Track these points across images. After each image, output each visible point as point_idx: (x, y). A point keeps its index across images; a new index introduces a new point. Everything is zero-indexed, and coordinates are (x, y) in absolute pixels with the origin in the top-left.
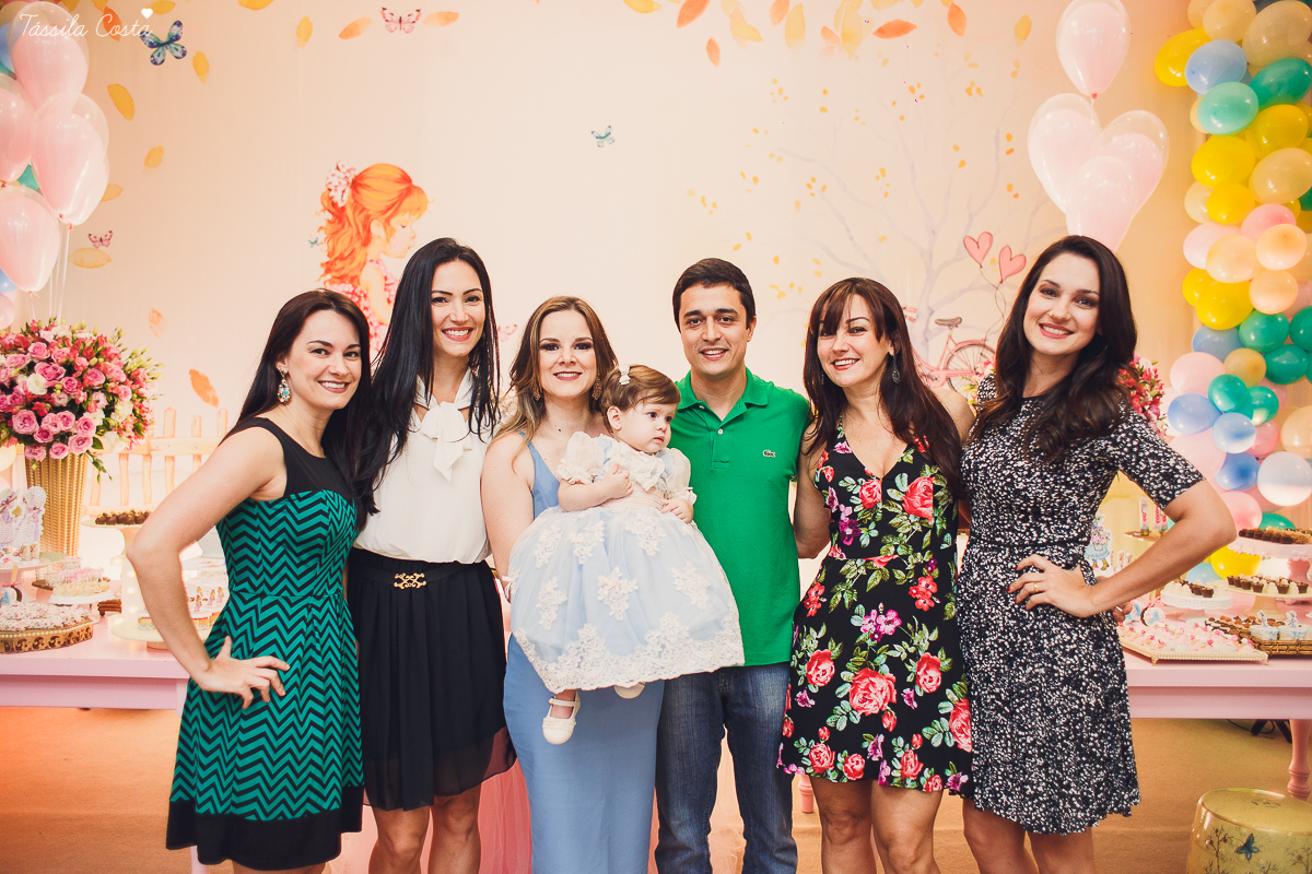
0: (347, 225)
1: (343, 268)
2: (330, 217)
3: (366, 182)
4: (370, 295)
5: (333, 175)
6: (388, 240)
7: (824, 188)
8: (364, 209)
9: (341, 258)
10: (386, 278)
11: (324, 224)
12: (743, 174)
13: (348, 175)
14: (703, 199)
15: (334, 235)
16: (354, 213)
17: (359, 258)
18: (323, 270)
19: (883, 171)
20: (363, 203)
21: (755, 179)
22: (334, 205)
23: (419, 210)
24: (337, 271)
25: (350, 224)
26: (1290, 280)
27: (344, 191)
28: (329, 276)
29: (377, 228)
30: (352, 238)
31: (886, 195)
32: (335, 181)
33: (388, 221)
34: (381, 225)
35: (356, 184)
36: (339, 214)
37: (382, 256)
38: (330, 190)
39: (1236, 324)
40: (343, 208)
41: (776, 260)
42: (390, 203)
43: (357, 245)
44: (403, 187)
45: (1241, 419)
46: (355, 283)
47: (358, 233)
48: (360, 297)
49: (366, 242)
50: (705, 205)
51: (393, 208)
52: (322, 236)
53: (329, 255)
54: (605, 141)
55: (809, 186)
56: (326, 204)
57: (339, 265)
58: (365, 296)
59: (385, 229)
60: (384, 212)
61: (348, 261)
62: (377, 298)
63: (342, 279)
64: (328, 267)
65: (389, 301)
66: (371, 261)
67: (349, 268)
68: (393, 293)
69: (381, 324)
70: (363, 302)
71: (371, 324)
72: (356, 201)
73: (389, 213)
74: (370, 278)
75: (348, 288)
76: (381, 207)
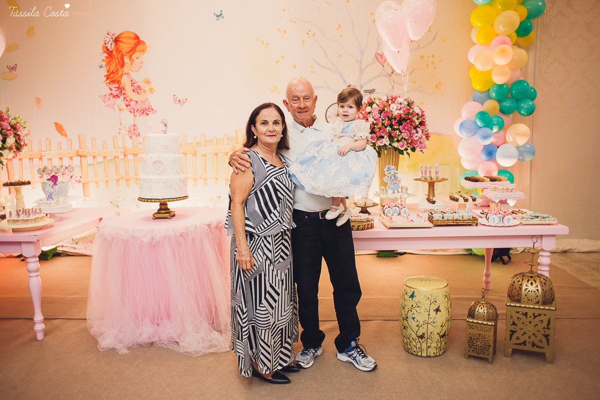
0: (114, 58)
1: (114, 77)
2: (107, 55)
3: (121, 40)
4: (126, 88)
5: (106, 37)
6: (131, 64)
7: (314, 34)
8: (120, 51)
9: (113, 73)
10: (132, 81)
11: (104, 58)
12: (279, 30)
13: (113, 37)
14: (262, 42)
15: (109, 63)
16: (116, 53)
17: (120, 73)
18: (105, 78)
19: (340, 26)
20: (120, 49)
21: (285, 32)
22: (108, 50)
23: (143, 51)
24: (111, 78)
25: (115, 58)
26: (507, 70)
27: (111, 44)
28: (108, 81)
29: (126, 60)
30: (116, 64)
31: (341, 36)
32: (108, 40)
33: (131, 56)
34: (128, 58)
35: (117, 40)
36: (110, 54)
37: (129, 71)
38: (106, 44)
39: (488, 89)
40: (112, 51)
41: (295, 67)
42: (131, 48)
43: (119, 67)
44: (136, 41)
45: (487, 130)
46: (119, 83)
47: (119, 62)
48: (121, 89)
49: (123, 65)
50: (264, 44)
51: (132, 51)
52: (104, 64)
53: (107, 72)
54: (220, 18)
55: (308, 34)
56: (104, 50)
57: (112, 76)
58: (124, 89)
59: (130, 60)
60: (129, 52)
61: (115, 74)
62: (129, 90)
63: (113, 82)
64: (108, 77)
65: (134, 91)
66: (125, 74)
67: (116, 77)
68: (135, 87)
69: (131, 100)
70: (123, 92)
71: (127, 100)
72: (117, 48)
73: (131, 53)
74: (125, 81)
75: (117, 85)
76: (128, 50)
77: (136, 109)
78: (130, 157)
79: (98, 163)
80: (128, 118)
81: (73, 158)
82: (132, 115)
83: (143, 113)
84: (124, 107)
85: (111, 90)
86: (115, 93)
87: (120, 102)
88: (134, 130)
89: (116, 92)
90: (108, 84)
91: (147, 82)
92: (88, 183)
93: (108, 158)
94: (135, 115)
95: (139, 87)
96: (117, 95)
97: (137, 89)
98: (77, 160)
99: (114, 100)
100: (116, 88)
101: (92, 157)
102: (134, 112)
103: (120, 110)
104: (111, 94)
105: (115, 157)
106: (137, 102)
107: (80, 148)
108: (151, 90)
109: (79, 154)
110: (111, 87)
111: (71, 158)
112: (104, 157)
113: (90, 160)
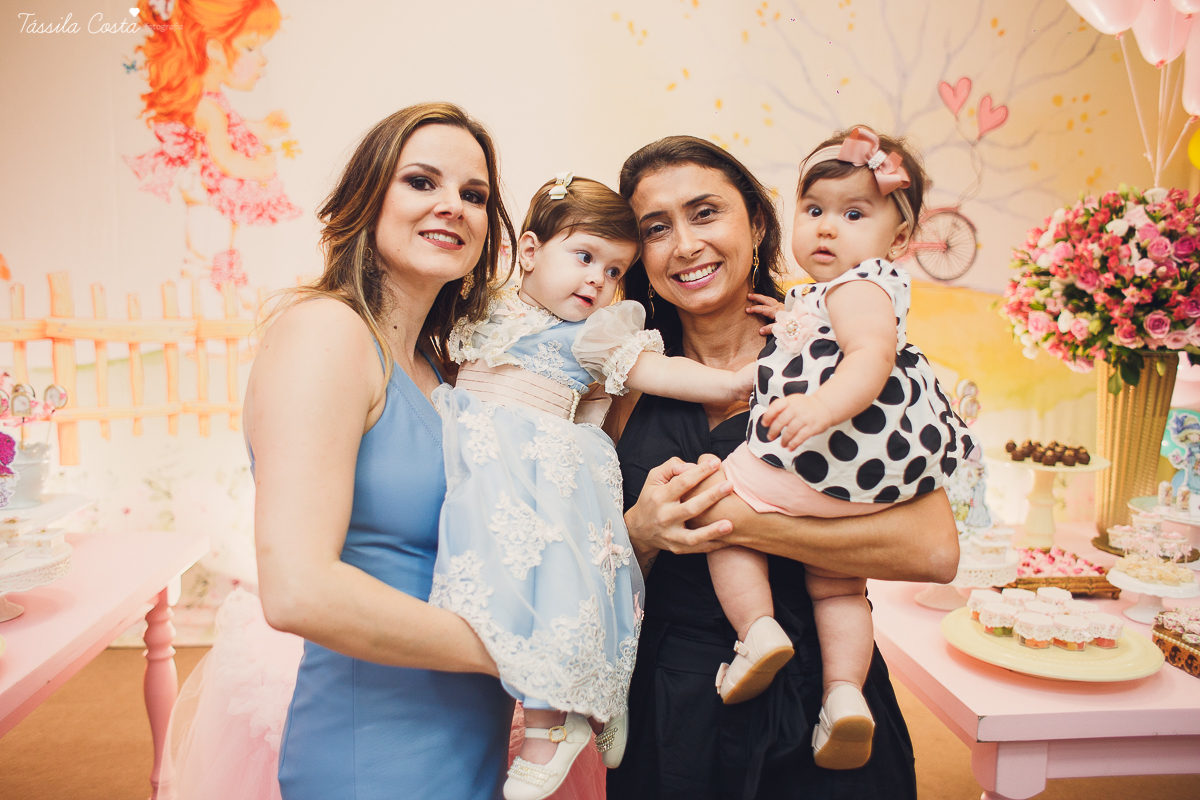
0: (174, 45)
1: (171, 102)
2: (151, 33)
4: (209, 138)
6: (230, 66)
7: (777, 16)
8: (196, 25)
9: (168, 88)
10: (228, 116)
11: (143, 42)
14: (631, 26)
15: (156, 58)
16: (183, 29)
17: (192, 89)
18: (144, 104)
20: (196, 17)
21: (695, 2)
22: (156, 17)
23: (269, 28)
24: (164, 105)
25: (178, 44)
27: (167, 0)
28: (153, 113)
29: (214, 50)
30: (181, 63)
31: (851, 27)
33: (228, 42)
34: (220, 47)
37: (223, 88)
40: (168, 22)
41: (719, 104)
42: (230, 18)
43: (189, 72)
46: (188, 122)
47: (190, 56)
48: (194, 140)
49: (202, 66)
50: (634, 33)
51: (235, 25)
52: (141, 58)
53: (151, 85)
55: (760, 13)
56: (144, 15)
57: (166, 97)
58: (203, 140)
59: (226, 51)
60: (223, 30)
61: (178, 93)
62: (217, 143)
63: (170, 116)
64: (152, 101)
65: (234, 147)
66: (209, 93)
67: (179, 102)
68: (239, 136)
69: (224, 175)
70: (200, 147)
71: (211, 175)
72: (185, 13)
73: (231, 30)
74: (206, 115)
75: (180, 127)
76: (220, 21)
77: (239, 203)
78: (215, 346)
79: (110, 363)
80: (211, 229)
81: (29, 345)
82: (224, 221)
83: (260, 215)
84: (200, 194)
85: (161, 139)
86: (174, 151)
87: (188, 178)
88: (231, 265)
89: (178, 147)
90: (152, 122)
91: (278, 122)
92: (72, 423)
93: (144, 348)
94: (234, 223)
95: (250, 136)
96: (180, 158)
97: (245, 142)
98: (39, 351)
99: (169, 170)
100: (178, 135)
101: (92, 344)
102: (232, 212)
103: (189, 202)
104: (162, 153)
105: (167, 346)
106: (241, 181)
107: (53, 315)
108: (289, 148)
109: (49, 333)
110: (161, 133)
111: (21, 345)
112: (132, 346)
113: (84, 351)
